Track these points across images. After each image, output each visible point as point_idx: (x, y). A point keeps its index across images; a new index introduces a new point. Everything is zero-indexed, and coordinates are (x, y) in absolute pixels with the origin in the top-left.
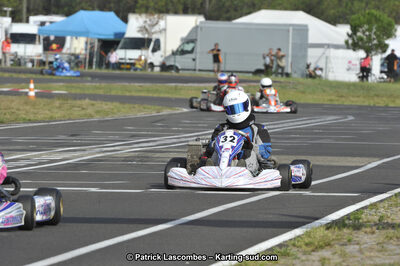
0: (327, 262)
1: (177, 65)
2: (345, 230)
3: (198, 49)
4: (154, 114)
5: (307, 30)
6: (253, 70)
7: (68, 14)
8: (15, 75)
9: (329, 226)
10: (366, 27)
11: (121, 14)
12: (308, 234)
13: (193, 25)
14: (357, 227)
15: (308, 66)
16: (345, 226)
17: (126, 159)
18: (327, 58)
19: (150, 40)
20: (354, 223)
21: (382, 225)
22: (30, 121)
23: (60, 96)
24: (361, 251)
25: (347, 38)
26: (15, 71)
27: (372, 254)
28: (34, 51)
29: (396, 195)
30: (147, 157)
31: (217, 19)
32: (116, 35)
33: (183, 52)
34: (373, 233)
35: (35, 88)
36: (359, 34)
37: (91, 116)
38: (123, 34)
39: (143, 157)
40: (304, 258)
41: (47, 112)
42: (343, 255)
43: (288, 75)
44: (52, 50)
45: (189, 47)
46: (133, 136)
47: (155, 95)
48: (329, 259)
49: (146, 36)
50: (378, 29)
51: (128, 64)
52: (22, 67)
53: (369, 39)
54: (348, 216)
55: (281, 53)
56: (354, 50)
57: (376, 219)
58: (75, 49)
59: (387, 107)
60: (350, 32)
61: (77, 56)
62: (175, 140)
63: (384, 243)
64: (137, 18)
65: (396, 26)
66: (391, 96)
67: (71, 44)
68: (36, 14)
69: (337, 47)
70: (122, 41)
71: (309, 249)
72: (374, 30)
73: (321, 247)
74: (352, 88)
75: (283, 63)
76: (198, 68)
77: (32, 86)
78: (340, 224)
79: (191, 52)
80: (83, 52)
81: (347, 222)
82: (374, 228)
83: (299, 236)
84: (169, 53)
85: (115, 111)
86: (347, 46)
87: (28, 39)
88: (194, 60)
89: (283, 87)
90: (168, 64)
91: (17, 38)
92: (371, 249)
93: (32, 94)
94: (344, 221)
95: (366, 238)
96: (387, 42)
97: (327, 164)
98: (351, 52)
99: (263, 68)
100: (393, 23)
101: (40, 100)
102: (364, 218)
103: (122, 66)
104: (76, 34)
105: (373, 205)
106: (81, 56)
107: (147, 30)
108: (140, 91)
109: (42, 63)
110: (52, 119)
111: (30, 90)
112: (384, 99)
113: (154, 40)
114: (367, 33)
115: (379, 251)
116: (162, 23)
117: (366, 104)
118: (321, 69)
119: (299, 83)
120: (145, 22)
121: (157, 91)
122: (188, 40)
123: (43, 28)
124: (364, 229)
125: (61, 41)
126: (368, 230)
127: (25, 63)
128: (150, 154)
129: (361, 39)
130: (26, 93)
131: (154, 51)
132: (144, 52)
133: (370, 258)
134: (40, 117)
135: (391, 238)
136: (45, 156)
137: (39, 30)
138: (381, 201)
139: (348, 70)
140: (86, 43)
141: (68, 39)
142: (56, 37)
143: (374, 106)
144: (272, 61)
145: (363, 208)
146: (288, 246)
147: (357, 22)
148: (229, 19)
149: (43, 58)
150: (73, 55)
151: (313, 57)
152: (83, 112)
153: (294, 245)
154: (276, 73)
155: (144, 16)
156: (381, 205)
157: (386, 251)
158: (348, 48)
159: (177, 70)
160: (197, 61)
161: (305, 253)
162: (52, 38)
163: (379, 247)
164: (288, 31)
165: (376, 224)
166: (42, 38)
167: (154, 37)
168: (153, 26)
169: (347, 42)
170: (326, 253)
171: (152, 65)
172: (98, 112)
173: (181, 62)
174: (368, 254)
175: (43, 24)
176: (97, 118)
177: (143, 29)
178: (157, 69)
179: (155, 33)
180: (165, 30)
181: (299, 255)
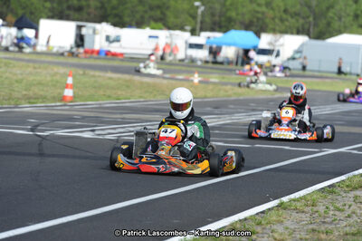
0: (358, 198)
7: (225, 32)
8: (189, 69)
12: (349, 179)
19: (273, 51)
23: (214, 83)
26: (189, 66)
28: (202, 54)
31: (318, 38)
33: (293, 58)
35: (199, 77)
38: (257, 46)
40: (344, 195)
41: (204, 92)
45: (297, 56)
46: (253, 110)
49: (271, 48)
52: (194, 64)
67: (225, 51)
71: (349, 189)
73: (356, 189)
77: (196, 75)
84: (285, 58)
87: (199, 46)
91: (192, 46)
93: (196, 81)
101: (203, 85)
104: (229, 45)
107: (272, 44)
110: (206, 97)
111: (195, 78)
113: (276, 50)
116: (281, 41)
120: (272, 39)
122: (298, 51)
123: (209, 40)
127: (197, 61)
130: (192, 80)
131: (276, 56)
132: (270, 57)
137: (206, 42)
141: (224, 47)
146: (335, 187)
150: (226, 57)
152: (225, 93)
153: (339, 186)
159: (290, 69)
161: (345, 192)
164: (359, 48)
166: (208, 47)
167: (277, 48)
168: (276, 41)
171: (274, 66)
172: (235, 94)
173: (292, 64)
175: (209, 38)
177: (270, 44)
179: (277, 46)
180: (283, 45)
181: (342, 193)
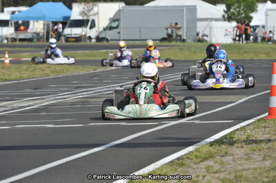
0: (211, 168)
1: (108, 37)
2: (223, 146)
3: (121, 25)
4: (92, 71)
5: (196, 9)
6: (160, 38)
7: (30, 5)
9: (212, 144)
10: (236, 5)
11: (67, 4)
12: (197, 150)
13: (117, 9)
14: (232, 143)
15: (198, 34)
16: (223, 143)
17: (72, 104)
18: (210, 28)
19: (88, 21)
20: (229, 141)
21: (249, 141)
22: (6, 80)
24: (234, 160)
25: (223, 13)
27: (242, 162)
28: (9, 31)
29: (258, 120)
30: (87, 102)
31: (134, 4)
32: (65, 18)
33: (111, 28)
34: (242, 147)
35: (9, 57)
36: (232, 10)
37: (49, 75)
38: (69, 17)
39: (84, 102)
40: (195, 166)
41: (18, 73)
42: (222, 163)
43: (184, 41)
44: (21, 30)
45: (115, 24)
46: (77, 88)
47: (93, 59)
48: (212, 167)
49: (85, 18)
50: (245, 6)
51: (74, 38)
53: (239, 13)
54: (225, 137)
55: (179, 26)
56: (229, 21)
57: (244, 137)
58: (36, 29)
59: (252, 59)
60: (226, 9)
61: (38, 34)
62: (106, 89)
63: (250, 154)
64: (78, 6)
65: (257, 4)
66: (255, 52)
67: (33, 26)
68: (9, 6)
69: (217, 20)
70: (69, 22)
71: (199, 160)
72: (242, 7)
73: (206, 159)
74: (228, 47)
75: (180, 33)
76: (122, 38)
77: (7, 56)
78: (220, 142)
79: (117, 27)
80: (42, 31)
81: (224, 140)
82: (243, 144)
83: (191, 152)
84: (101, 29)
85: (65, 70)
86: (224, 19)
88: (119, 33)
89: (181, 49)
90: (101, 36)
92: (241, 159)
93: (7, 61)
94: (222, 140)
95: (237, 151)
96: (251, 15)
97: (211, 101)
98: (227, 23)
99: (166, 36)
100: (255, 2)
101: (13, 65)
102: (236, 137)
103: (69, 40)
104: (37, 19)
105: (243, 128)
106: (41, 34)
107: (85, 14)
108: (82, 56)
109: (14, 40)
110: (21, 78)
111: (6, 58)
112: (250, 54)
113: (91, 20)
114: (237, 9)
115: (247, 160)
116: (95, 9)
117: (238, 58)
118: (207, 36)
119: (192, 46)
120: (84, 8)
121: (94, 56)
122: (114, 20)
123: (14, 15)
124: (236, 145)
125: (26, 24)
126: (239, 145)
127: (3, 40)
128: (88, 100)
129: (233, 14)
130: (3, 61)
131: (91, 28)
132: (84, 29)
133: (240, 164)
134: (13, 77)
135: (255, 150)
136: (16, 104)
137: (11, 17)
138: (248, 125)
139: (226, 35)
140: (44, 25)
141: (31, 22)
142: (23, 22)
143: (244, 60)
144: (172, 31)
145: (235, 130)
146: (184, 159)
147: (230, 2)
148: (142, 4)
149: (14, 36)
150: (35, 33)
151: (201, 27)
152: (42, 73)
153: (188, 158)
154: (176, 40)
155: (83, 4)
156: (248, 127)
157: (251, 159)
158: (225, 20)
159: (108, 40)
160: (121, 33)
161: (195, 163)
162: (20, 22)
163: (246, 157)
164: (183, 10)
165: (244, 141)
166: (13, 22)
167: (91, 18)
168: (89, 11)
169: (224, 16)
170: (210, 163)
171: (90, 38)
172: (53, 72)
173: (110, 35)
174: (238, 162)
175: (13, 13)
176: (52, 76)
177: (83, 13)
178: (94, 41)
179: (91, 15)
180: (98, 13)
181: (192, 165)
